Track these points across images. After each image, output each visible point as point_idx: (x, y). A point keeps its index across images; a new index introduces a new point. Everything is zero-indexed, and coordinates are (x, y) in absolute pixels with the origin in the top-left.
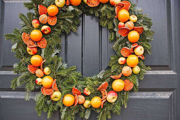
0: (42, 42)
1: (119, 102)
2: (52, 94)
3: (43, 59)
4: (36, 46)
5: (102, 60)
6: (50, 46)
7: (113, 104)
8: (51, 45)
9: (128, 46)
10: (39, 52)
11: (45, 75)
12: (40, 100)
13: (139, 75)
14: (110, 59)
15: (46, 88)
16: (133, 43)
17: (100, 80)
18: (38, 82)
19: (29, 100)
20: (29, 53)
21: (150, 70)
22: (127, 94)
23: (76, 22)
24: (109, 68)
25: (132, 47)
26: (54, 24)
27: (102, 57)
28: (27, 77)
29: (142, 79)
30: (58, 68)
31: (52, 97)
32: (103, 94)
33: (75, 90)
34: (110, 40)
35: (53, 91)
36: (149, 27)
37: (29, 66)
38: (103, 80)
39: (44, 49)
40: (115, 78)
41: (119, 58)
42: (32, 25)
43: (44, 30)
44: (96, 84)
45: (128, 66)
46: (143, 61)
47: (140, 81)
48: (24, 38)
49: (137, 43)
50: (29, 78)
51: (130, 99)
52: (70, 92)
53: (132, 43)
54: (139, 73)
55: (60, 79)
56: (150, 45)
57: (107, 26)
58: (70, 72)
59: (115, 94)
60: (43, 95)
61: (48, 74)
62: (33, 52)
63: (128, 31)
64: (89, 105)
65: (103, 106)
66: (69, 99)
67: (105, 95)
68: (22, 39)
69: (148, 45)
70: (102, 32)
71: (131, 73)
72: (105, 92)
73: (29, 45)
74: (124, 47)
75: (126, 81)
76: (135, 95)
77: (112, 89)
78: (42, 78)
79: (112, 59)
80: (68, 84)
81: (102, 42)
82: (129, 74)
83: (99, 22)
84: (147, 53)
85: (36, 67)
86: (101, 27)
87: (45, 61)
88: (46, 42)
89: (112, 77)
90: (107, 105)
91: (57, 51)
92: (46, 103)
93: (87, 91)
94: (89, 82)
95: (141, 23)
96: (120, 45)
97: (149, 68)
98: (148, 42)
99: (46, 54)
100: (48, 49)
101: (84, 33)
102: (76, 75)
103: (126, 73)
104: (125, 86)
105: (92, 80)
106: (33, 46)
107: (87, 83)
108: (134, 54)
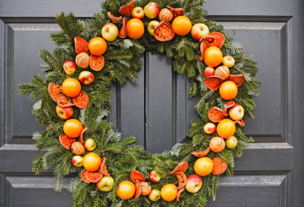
0: (80, 98)
1: (204, 192)
2: (99, 181)
3: (83, 125)
4: (71, 104)
5: (177, 126)
6: (93, 105)
7: (195, 195)
8: (96, 103)
9: (219, 105)
10: (76, 113)
11: (87, 151)
12: (79, 190)
13: (235, 150)
14: (190, 126)
15: (90, 172)
16: (227, 101)
17: (174, 158)
18: (77, 162)
19: (60, 190)
20: (60, 115)
21: (252, 142)
22: (216, 180)
23: (135, 65)
24: (188, 139)
25: (226, 107)
26: (100, 69)
27: (177, 122)
28: (57, 155)
29: (240, 156)
30: (108, 140)
31: (100, 185)
32: (180, 179)
33: (136, 174)
34: (190, 95)
35: (102, 176)
36: (253, 75)
37: (61, 137)
38: (179, 159)
39: (83, 110)
40: (199, 155)
41: (205, 123)
42: (63, 69)
43: (84, 79)
44: (169, 165)
45: (219, 136)
46: (242, 128)
47: (236, 159)
48: (52, 91)
49: (233, 100)
50: (60, 155)
51: (221, 187)
52: (128, 177)
53: (225, 101)
54: (236, 147)
55: (111, 158)
56: (254, 103)
57: (186, 72)
58: (126, 147)
59: (198, 179)
60: (83, 182)
61: (92, 149)
62: (67, 114)
63: (221, 82)
64: (157, 197)
65: (180, 198)
66: (126, 189)
67: (183, 182)
68: (48, 94)
69: (251, 104)
70: (178, 82)
71: (223, 148)
72: (182, 177)
73: (61, 103)
74: (213, 106)
75: (216, 159)
76: (228, 181)
77: (194, 173)
78: (82, 155)
79: (194, 125)
80: (124, 164)
81: (176, 97)
82: (220, 150)
83: (172, 65)
84: (249, 116)
85: (72, 138)
86: (175, 74)
87: (86, 129)
88: (87, 98)
89: (195, 153)
90: (186, 197)
91: (105, 113)
92: (88, 194)
93: (155, 176)
94: (157, 161)
95: (241, 69)
96: (207, 104)
97: (251, 139)
98: (250, 98)
99: (87, 117)
100: (91, 110)
101: (148, 83)
102: (136, 151)
103: (216, 147)
104: (214, 167)
105: (163, 159)
106: (67, 105)
107: (155, 163)
108: (229, 117)
